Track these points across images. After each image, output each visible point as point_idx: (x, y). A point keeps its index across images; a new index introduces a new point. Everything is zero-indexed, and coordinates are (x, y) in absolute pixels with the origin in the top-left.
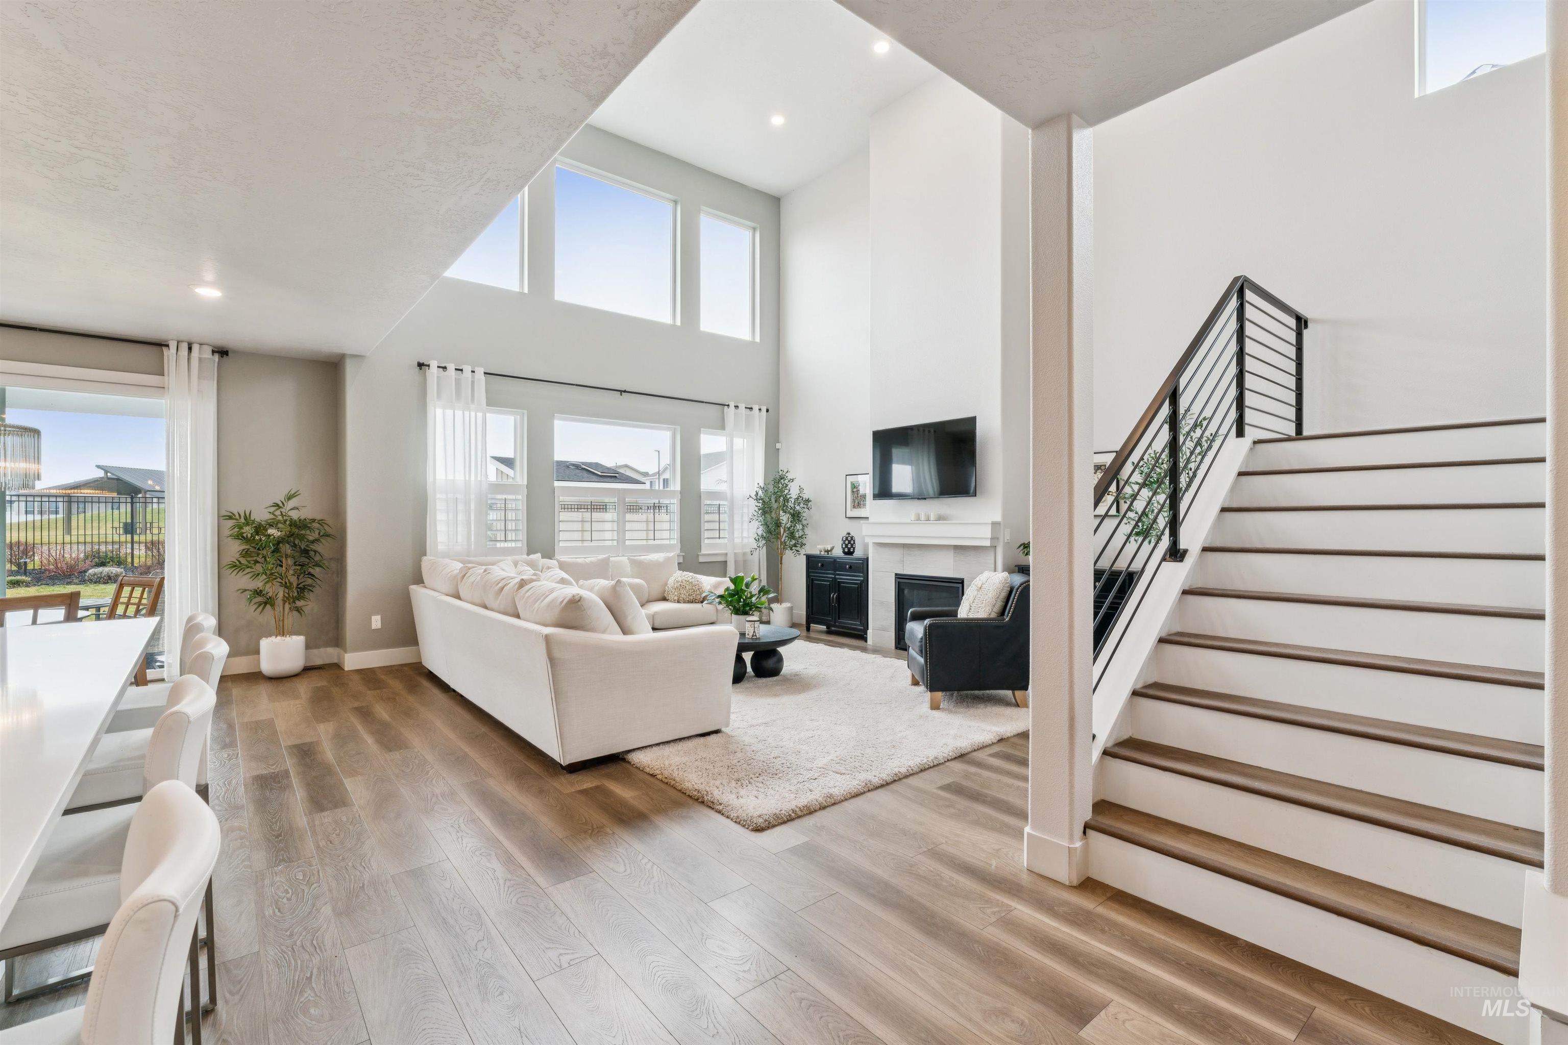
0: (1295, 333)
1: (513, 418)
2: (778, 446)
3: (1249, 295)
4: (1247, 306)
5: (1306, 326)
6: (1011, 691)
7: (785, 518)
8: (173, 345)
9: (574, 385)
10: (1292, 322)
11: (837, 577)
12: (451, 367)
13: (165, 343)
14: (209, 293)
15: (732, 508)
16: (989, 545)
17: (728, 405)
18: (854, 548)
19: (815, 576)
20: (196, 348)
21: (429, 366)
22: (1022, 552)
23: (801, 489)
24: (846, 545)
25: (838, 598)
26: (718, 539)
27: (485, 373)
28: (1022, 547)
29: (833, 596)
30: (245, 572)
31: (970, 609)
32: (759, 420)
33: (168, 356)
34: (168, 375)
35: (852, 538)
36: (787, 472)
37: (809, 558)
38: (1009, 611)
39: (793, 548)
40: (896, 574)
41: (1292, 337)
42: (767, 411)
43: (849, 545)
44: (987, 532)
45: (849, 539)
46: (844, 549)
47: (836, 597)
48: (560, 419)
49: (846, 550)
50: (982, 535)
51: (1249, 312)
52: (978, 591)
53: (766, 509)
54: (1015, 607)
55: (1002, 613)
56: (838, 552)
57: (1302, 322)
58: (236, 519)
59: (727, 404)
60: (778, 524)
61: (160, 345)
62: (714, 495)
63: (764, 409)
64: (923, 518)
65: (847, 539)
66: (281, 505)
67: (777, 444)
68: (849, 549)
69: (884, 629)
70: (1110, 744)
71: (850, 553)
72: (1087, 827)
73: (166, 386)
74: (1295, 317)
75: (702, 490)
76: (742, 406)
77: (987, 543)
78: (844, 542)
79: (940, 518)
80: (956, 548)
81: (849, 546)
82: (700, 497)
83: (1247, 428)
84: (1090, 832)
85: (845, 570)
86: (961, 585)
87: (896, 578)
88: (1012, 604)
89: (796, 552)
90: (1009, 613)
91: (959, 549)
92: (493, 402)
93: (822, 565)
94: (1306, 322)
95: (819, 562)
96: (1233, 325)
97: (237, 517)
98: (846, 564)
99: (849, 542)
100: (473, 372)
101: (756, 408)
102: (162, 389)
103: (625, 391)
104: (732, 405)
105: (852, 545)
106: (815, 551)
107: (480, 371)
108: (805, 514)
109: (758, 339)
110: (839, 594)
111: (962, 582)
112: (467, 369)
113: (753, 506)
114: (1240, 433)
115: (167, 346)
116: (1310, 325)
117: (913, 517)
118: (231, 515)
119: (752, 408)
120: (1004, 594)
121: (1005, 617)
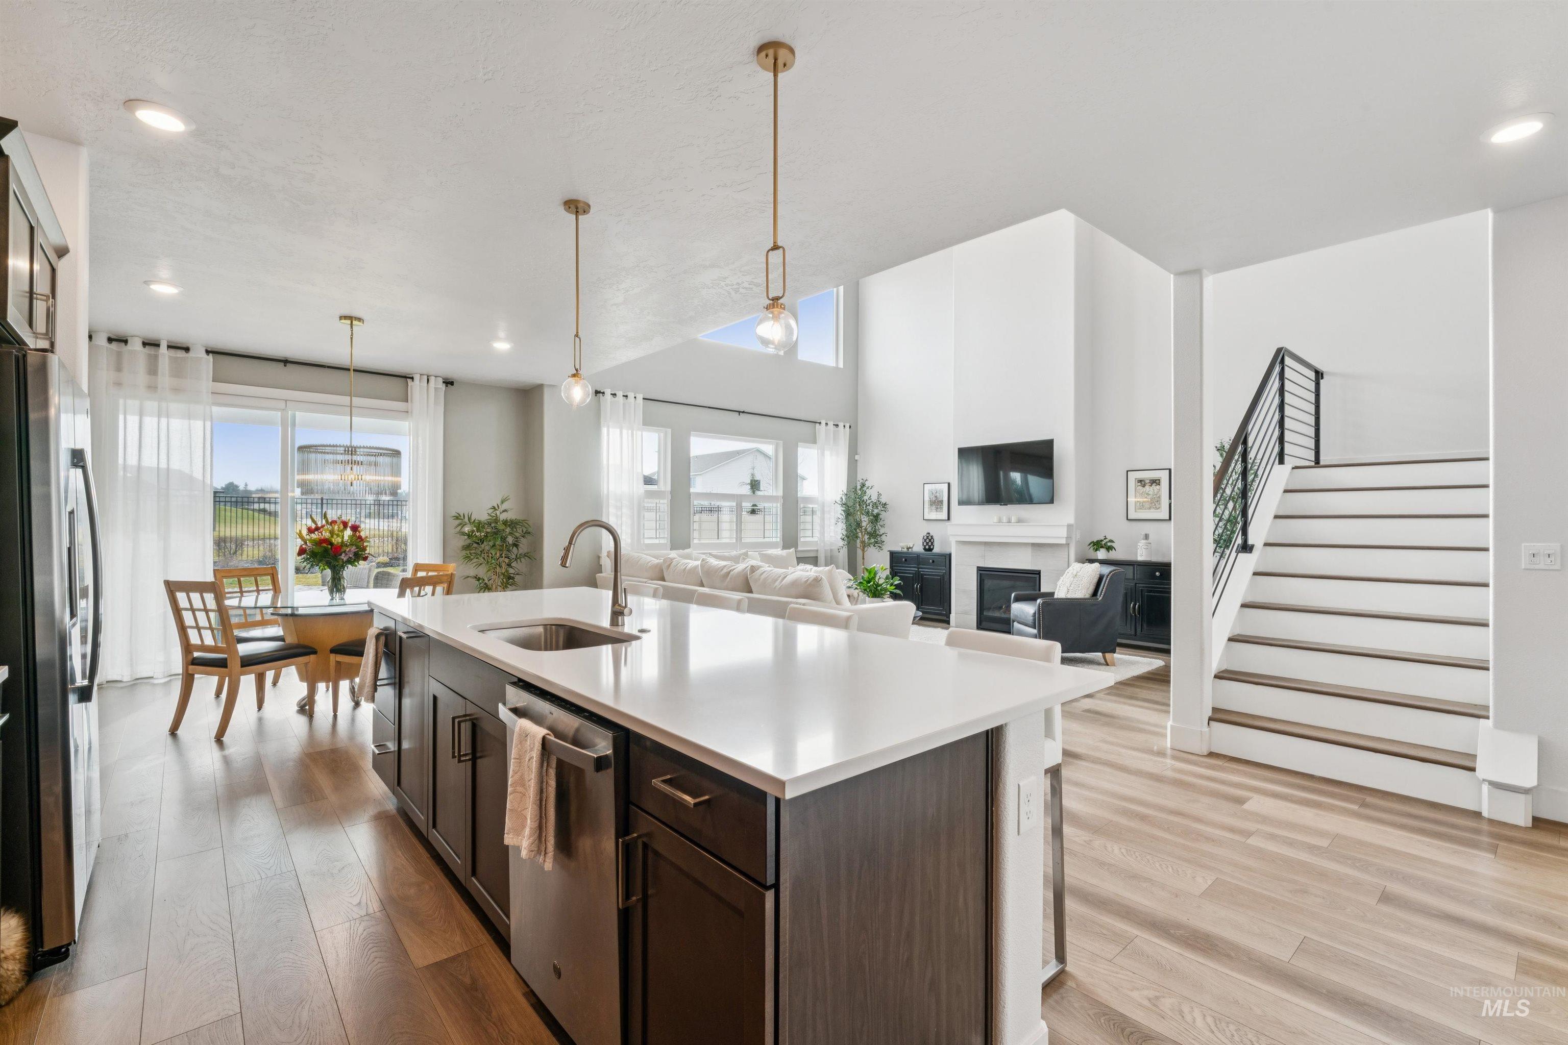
0: (1314, 383)
1: (657, 435)
2: (857, 457)
3: (1288, 361)
4: (1286, 369)
5: (1322, 378)
6: (1100, 654)
7: (865, 521)
8: (417, 377)
9: (706, 407)
10: (1312, 375)
11: (920, 570)
12: (620, 394)
13: (410, 376)
14: (502, 346)
15: (823, 512)
16: (1065, 543)
17: (820, 423)
18: (933, 546)
19: (898, 569)
20: (432, 379)
21: (603, 393)
22: (1092, 548)
23: (879, 495)
24: (927, 544)
25: (921, 588)
26: (811, 538)
27: (643, 399)
28: (1092, 544)
29: (917, 586)
30: (471, 562)
31: (1068, 592)
32: (844, 434)
33: (411, 386)
34: (411, 401)
35: (932, 537)
36: (866, 480)
37: (893, 554)
38: (1102, 592)
39: (876, 545)
40: (978, 567)
41: (1312, 386)
42: (850, 427)
43: (929, 542)
44: (1064, 533)
45: (930, 538)
46: (925, 546)
47: (920, 588)
48: (696, 436)
49: (927, 547)
50: (1058, 535)
51: (1288, 373)
52: (1074, 577)
53: (848, 514)
54: (1106, 589)
55: (1095, 594)
56: (918, 548)
57: (1319, 375)
58: (462, 520)
59: (819, 421)
60: (859, 525)
61: (406, 378)
62: (807, 500)
63: (847, 426)
64: (1005, 519)
65: (928, 537)
66: (497, 508)
67: (856, 456)
68: (930, 546)
69: (966, 613)
70: (1216, 672)
71: (930, 550)
72: (1210, 719)
73: (410, 411)
74: (1314, 371)
75: (798, 496)
76: (831, 424)
77: (1063, 541)
78: (925, 540)
79: (1019, 521)
80: (1033, 545)
81: (930, 544)
82: (798, 501)
83: (1286, 457)
84: (1212, 723)
85: (928, 564)
86: (1038, 575)
87: (977, 570)
88: (1104, 587)
89: (878, 548)
90: (1101, 594)
91: (1036, 546)
92: (648, 422)
93: (906, 560)
94: (1322, 374)
95: (903, 557)
96: (1277, 385)
97: (462, 518)
98: (929, 559)
99: (930, 540)
100: (635, 397)
101: (841, 425)
102: (406, 413)
103: (743, 412)
104: (823, 422)
105: (932, 543)
106: (897, 548)
107: (640, 397)
108: (883, 515)
109: (841, 365)
110: (922, 585)
111: (1038, 573)
112: (631, 395)
113: (839, 511)
114: (1281, 462)
115: (412, 378)
116: (1324, 376)
117: (996, 520)
118: (458, 515)
119: (838, 425)
120: (1095, 580)
121: (1098, 597)
